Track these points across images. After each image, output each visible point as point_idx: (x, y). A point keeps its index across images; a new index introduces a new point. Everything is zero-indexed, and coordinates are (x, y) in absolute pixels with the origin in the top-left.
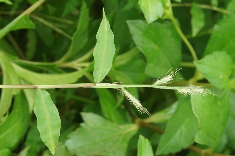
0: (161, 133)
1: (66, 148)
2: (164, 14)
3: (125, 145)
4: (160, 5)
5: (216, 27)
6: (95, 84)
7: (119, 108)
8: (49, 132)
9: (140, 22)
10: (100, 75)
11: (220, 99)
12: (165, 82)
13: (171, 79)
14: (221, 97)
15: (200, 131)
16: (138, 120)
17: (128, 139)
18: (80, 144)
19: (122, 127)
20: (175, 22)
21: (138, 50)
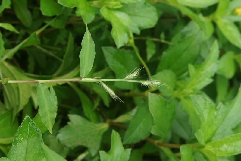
0: (125, 130)
1: (59, 140)
2: (128, 43)
3: (100, 138)
4: (126, 35)
5: (165, 53)
6: (81, 79)
7: (96, 111)
8: (47, 115)
9: (112, 49)
10: (85, 72)
11: (169, 103)
12: (132, 77)
13: (136, 75)
14: (169, 102)
15: (155, 126)
16: (108, 121)
17: (102, 133)
18: (67, 137)
19: (97, 125)
20: (136, 49)
21: (110, 68)
